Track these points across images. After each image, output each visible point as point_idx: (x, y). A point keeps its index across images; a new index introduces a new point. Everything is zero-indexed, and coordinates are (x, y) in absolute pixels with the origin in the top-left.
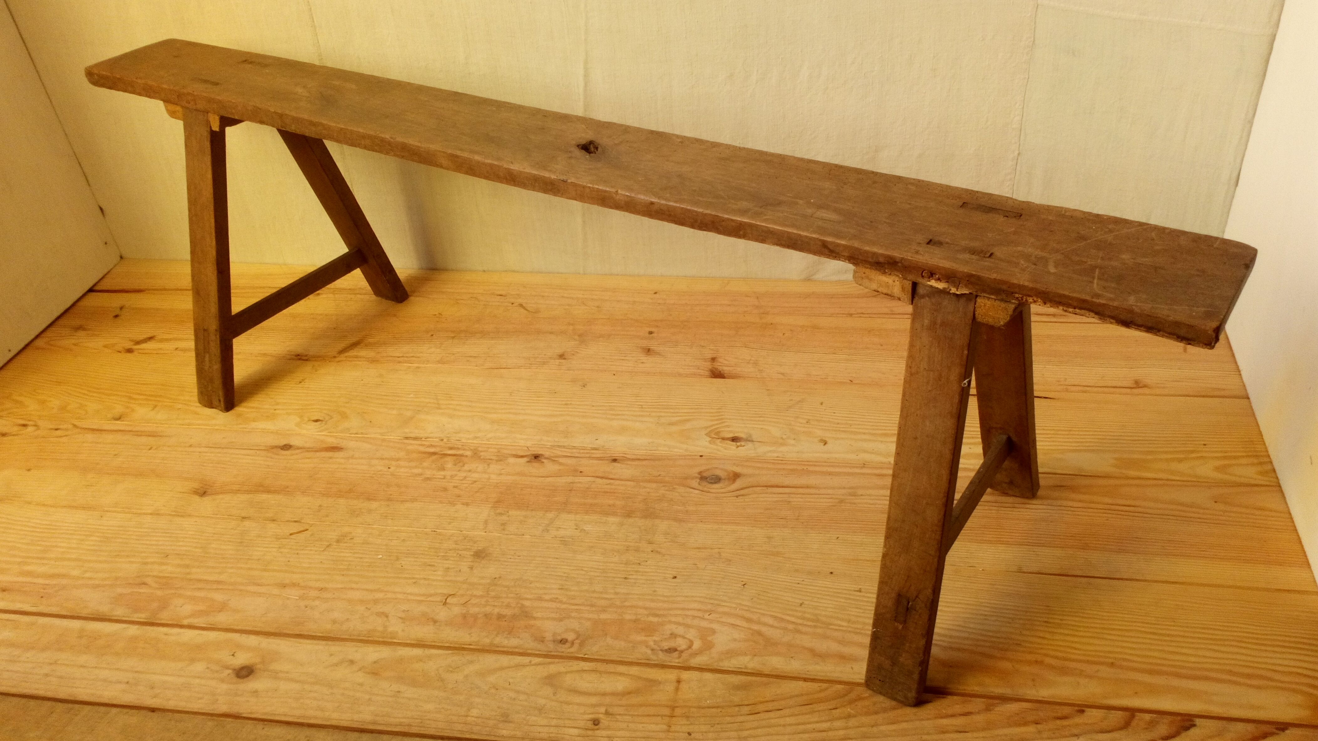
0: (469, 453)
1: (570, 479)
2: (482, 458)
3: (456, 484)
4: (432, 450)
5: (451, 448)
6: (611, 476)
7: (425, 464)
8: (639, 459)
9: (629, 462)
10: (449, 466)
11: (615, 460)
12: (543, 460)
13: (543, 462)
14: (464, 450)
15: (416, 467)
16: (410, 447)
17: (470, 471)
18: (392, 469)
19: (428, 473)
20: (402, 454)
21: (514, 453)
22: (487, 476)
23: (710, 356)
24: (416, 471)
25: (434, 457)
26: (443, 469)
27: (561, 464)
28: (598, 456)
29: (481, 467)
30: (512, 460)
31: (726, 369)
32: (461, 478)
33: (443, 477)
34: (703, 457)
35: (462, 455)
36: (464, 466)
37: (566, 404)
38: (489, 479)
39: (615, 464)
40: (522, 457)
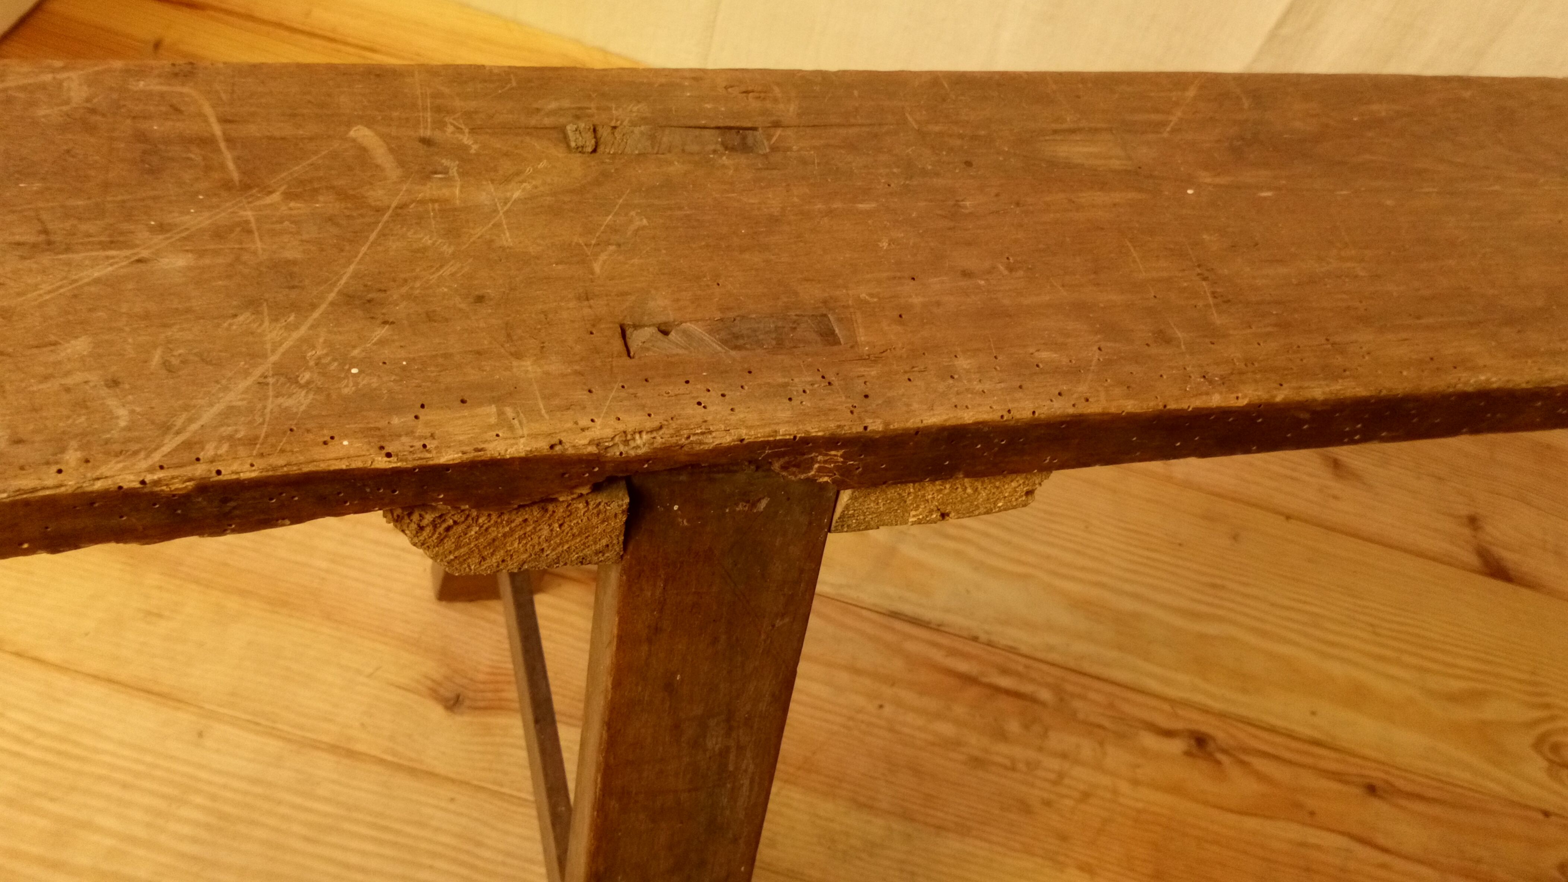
0: (1045, 695)
1: (1294, 831)
2: (1081, 716)
3: (1046, 795)
4: (963, 666)
5: (1005, 671)
6: (1381, 840)
7: (959, 710)
8: (1421, 798)
9: (1403, 802)
10: (1014, 726)
11: (1371, 789)
12: (1220, 756)
13: (1219, 763)
14: (1033, 681)
15: (938, 716)
16: (911, 647)
17: (1064, 756)
18: (888, 710)
19: (976, 742)
20: (897, 665)
21: (1146, 715)
22: (1106, 780)
23: (1464, 511)
24: (946, 729)
25: (972, 692)
26: (1001, 735)
27: (1261, 777)
28: (1333, 766)
29: (1087, 749)
30: (1150, 741)
31: (1510, 558)
32: (1052, 776)
33: (1007, 762)
34: (1553, 818)
35: (1033, 699)
36: (1045, 735)
37: (1214, 586)
38: (1115, 792)
39: (1376, 804)
40: (1169, 734)
